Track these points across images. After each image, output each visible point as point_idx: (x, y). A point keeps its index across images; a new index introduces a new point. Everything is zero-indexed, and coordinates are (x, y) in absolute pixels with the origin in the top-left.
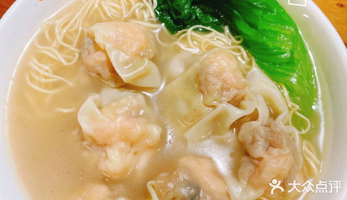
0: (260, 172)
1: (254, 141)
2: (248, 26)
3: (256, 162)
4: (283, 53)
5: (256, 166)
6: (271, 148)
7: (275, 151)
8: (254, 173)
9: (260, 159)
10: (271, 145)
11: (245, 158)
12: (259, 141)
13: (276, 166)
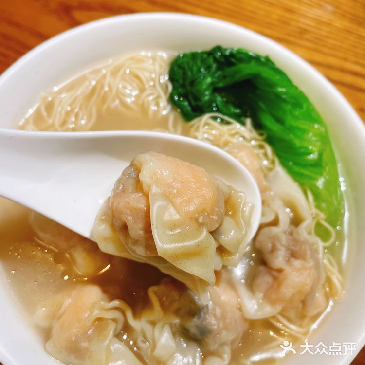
0: (279, 286)
1: (274, 249)
2: (273, 121)
3: (275, 273)
4: (310, 154)
5: (275, 278)
6: (293, 260)
7: (297, 263)
8: (272, 286)
9: (280, 271)
10: (293, 255)
11: (262, 268)
12: (280, 250)
13: (297, 280)
